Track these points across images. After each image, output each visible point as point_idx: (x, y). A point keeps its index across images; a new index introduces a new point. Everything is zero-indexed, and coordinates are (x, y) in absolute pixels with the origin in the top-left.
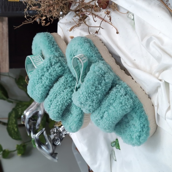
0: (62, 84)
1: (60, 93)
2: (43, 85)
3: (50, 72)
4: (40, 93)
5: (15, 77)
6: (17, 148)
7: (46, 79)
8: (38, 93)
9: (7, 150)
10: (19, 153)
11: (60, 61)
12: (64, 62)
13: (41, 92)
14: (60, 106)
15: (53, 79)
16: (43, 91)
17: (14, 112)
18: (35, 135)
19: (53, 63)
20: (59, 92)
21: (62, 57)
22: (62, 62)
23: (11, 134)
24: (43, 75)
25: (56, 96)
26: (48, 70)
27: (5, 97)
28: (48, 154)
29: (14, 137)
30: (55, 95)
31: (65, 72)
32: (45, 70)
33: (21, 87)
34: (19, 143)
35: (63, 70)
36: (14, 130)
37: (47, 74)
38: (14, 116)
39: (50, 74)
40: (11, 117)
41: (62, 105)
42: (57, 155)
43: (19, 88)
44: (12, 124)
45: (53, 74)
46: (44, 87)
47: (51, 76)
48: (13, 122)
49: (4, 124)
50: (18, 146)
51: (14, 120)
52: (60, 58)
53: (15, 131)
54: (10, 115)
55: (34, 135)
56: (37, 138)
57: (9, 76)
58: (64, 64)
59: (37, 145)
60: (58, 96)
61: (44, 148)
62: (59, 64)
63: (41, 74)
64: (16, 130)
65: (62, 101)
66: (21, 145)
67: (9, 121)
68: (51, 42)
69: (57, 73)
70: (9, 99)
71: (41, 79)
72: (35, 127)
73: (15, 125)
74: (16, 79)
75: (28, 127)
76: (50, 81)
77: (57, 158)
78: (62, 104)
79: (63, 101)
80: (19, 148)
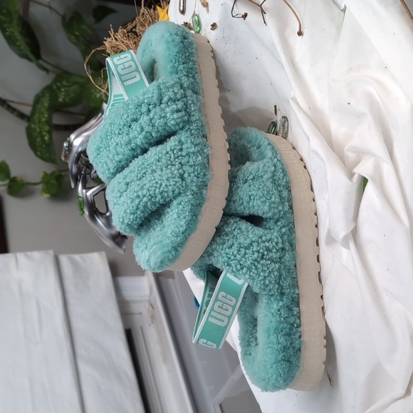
0: (167, 153)
1: (154, 171)
2: (130, 142)
3: (152, 116)
4: (117, 158)
5: (62, 12)
6: (43, 178)
7: (139, 129)
8: (111, 156)
9: (18, 179)
10: (46, 190)
11: (185, 99)
12: (192, 105)
13: (121, 157)
14: (145, 199)
15: (153, 134)
16: (126, 156)
17: (47, 95)
18: (87, 192)
19: (165, 99)
20: (154, 167)
21: (196, 93)
22: (190, 102)
23: (33, 145)
24: (136, 120)
25: (145, 173)
26: (149, 111)
27: (31, 56)
28: (107, 236)
29: (39, 153)
30: (144, 171)
31: (187, 127)
32: (144, 109)
33: (72, 37)
34: (48, 168)
35: (184, 122)
36: (42, 137)
37: (144, 120)
38: (46, 105)
39: (151, 122)
40: (39, 106)
41: (150, 197)
42: (126, 241)
43: (69, 38)
44: (40, 121)
45: (158, 122)
46: (129, 147)
47: (152, 126)
48: (43, 120)
49: (22, 116)
50: (46, 174)
51: (46, 116)
52: (189, 93)
53: (43, 140)
54: (38, 99)
55: (84, 191)
56: (89, 198)
57: (50, 8)
58: (193, 109)
59: (87, 213)
60: (147, 176)
61: (100, 221)
62: (180, 105)
63: (132, 117)
64: (46, 138)
65: (153, 189)
66: (52, 174)
67: (33, 112)
68: (185, 53)
69: (166, 124)
70: (41, 62)
71: (130, 126)
72: (90, 174)
73: (47, 128)
74: (63, 17)
75: (74, 170)
76: (145, 137)
77: (124, 247)
78: (150, 195)
79: (155, 190)
80: (46, 180)
